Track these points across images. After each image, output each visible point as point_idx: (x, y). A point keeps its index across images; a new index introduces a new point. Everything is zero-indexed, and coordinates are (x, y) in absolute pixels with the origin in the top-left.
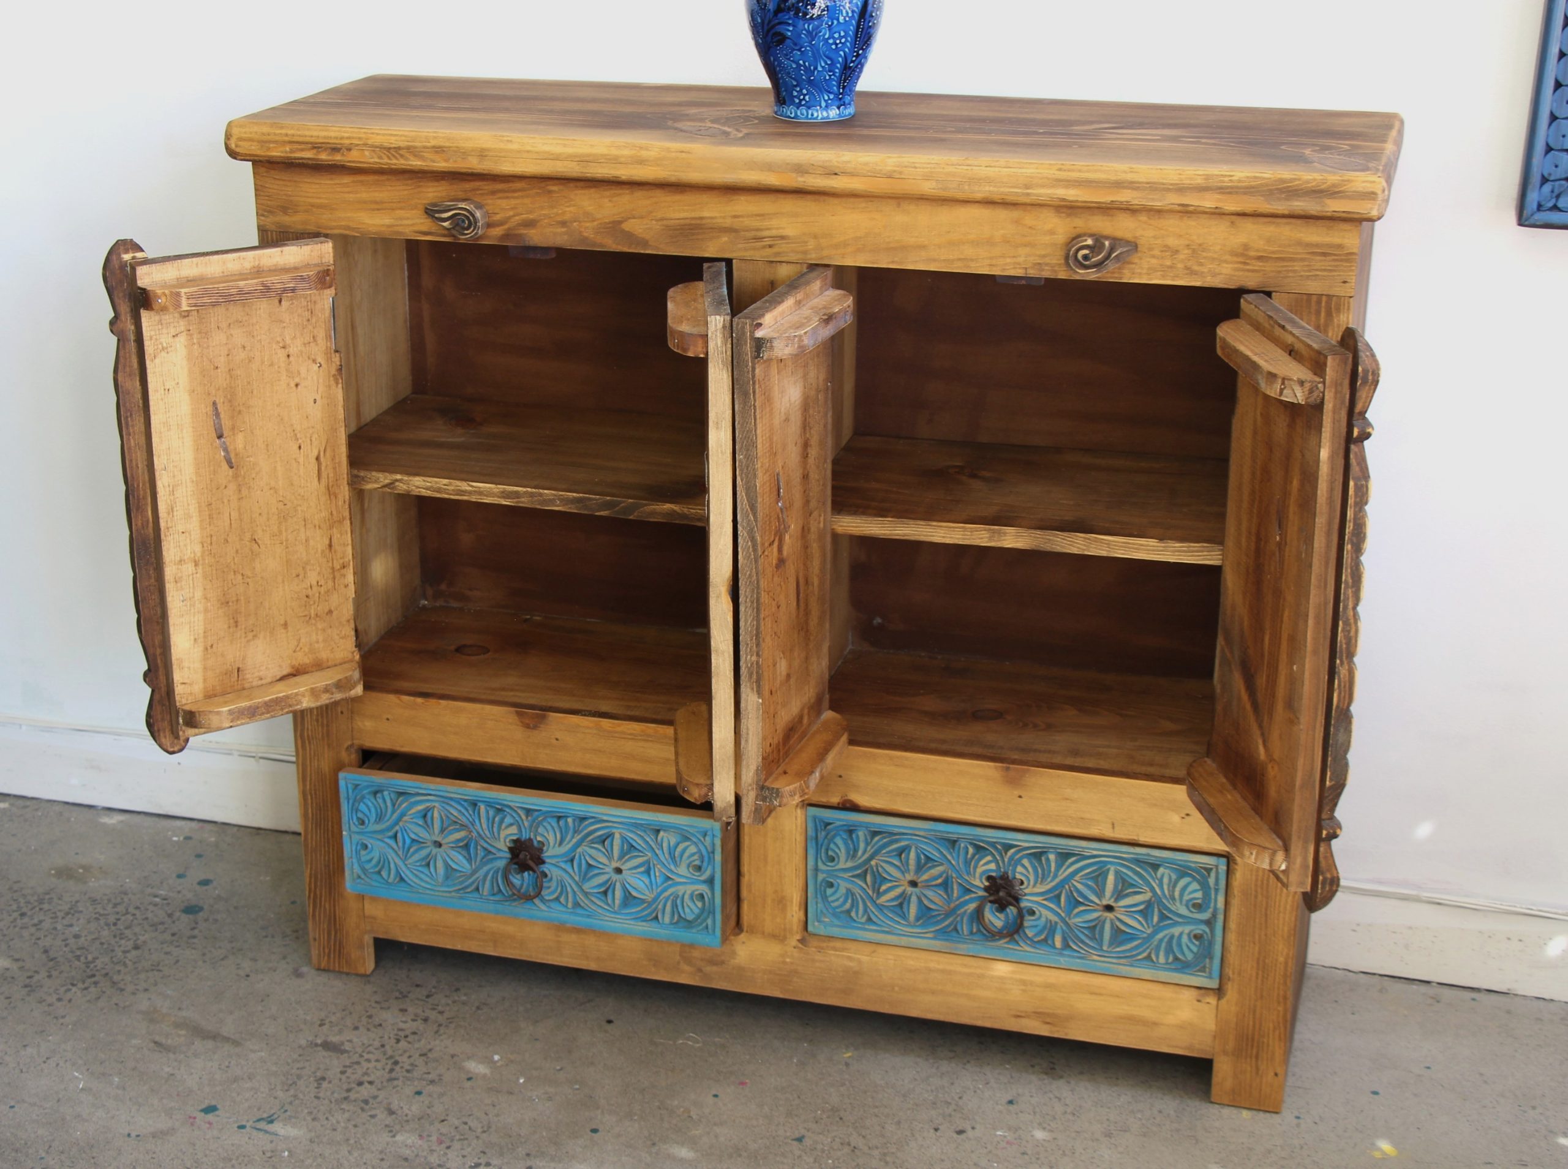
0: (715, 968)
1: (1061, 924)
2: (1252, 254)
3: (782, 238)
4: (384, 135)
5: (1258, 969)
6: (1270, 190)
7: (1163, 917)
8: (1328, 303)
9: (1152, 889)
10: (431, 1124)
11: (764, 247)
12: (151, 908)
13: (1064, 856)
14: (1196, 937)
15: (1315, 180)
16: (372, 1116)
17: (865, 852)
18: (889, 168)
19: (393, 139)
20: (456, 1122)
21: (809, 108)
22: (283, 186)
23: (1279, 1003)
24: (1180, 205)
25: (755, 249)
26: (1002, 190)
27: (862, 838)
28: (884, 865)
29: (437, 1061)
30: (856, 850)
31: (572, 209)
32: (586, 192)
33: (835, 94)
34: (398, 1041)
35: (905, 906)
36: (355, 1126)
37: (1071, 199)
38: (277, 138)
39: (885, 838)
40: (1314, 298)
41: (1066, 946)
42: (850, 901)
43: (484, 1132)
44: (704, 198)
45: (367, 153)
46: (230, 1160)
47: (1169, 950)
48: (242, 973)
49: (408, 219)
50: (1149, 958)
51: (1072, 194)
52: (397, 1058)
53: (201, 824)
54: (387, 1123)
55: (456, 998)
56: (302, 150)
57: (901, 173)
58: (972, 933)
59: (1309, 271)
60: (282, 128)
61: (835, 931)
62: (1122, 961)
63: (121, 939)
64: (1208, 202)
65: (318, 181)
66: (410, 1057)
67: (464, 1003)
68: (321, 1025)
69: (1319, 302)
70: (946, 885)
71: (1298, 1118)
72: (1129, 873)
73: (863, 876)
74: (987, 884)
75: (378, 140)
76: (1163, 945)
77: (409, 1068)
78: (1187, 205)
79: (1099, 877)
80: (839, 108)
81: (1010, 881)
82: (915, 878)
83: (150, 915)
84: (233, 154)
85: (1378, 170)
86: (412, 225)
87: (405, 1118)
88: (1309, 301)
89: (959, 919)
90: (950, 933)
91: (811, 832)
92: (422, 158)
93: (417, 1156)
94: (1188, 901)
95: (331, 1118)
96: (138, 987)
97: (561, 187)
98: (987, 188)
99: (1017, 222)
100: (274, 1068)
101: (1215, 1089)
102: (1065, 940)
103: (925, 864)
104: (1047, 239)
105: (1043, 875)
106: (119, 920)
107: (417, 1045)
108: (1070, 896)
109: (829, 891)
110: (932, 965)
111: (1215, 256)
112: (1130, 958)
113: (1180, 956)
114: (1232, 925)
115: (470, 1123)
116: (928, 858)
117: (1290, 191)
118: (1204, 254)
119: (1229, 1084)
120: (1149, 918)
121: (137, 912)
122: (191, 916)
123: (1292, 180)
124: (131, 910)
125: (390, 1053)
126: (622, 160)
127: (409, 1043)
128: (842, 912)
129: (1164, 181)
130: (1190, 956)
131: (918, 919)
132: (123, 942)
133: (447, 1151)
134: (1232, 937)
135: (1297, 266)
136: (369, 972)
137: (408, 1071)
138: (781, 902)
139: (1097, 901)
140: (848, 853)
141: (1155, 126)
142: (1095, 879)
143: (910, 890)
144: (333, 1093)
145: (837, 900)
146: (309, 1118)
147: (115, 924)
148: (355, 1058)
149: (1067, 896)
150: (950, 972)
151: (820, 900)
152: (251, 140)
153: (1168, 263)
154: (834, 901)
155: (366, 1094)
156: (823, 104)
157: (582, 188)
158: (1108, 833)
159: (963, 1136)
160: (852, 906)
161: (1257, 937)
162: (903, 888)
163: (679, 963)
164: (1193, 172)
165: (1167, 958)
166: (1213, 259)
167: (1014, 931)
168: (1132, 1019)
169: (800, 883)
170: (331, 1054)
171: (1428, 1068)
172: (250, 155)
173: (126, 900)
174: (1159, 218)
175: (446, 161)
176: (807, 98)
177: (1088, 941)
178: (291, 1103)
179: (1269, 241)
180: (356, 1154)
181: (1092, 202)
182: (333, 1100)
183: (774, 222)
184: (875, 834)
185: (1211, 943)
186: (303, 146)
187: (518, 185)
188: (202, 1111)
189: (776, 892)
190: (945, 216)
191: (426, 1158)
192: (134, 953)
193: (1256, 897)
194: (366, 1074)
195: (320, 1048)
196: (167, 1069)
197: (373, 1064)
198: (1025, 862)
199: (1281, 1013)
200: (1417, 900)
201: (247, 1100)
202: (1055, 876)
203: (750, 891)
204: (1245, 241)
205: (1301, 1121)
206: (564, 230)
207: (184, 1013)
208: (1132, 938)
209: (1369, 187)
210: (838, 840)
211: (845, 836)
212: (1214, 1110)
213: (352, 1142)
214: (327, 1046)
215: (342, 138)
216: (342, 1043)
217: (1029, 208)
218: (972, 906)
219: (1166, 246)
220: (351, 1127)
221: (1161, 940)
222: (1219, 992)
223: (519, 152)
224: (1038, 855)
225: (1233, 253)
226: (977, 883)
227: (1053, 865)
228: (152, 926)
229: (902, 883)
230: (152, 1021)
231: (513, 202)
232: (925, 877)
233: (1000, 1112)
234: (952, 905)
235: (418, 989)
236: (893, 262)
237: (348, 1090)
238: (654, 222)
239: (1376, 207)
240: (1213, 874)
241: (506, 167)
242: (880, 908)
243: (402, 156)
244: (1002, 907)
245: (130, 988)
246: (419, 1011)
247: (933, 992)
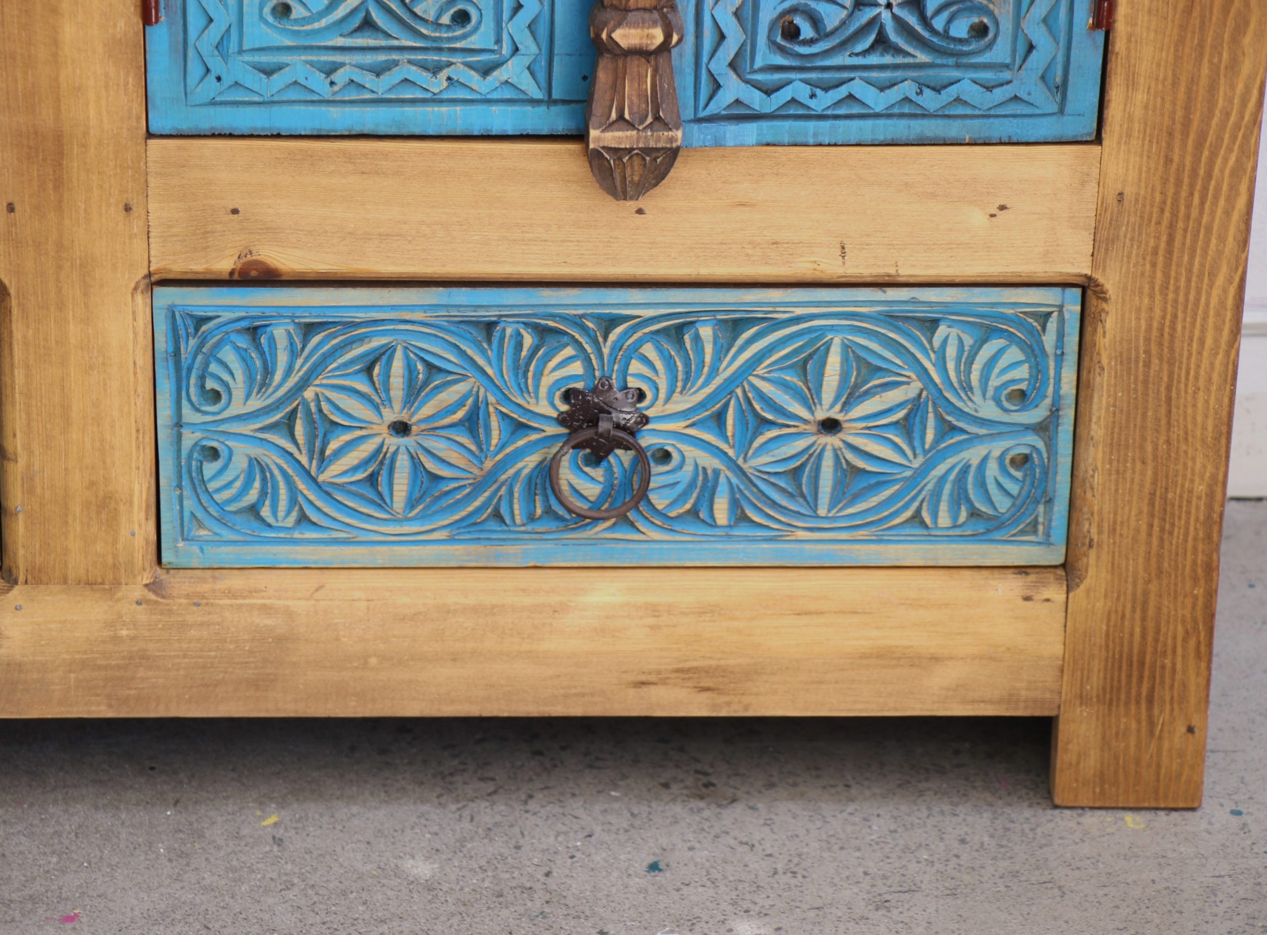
1: (726, 473)
5: (1152, 516)
7: (947, 429)
9: (923, 374)
13: (733, 327)
14: (1017, 461)
17: (289, 371)
23: (1195, 580)
27: (282, 343)
28: (333, 395)
30: (268, 372)
35: (383, 479)
39: (334, 336)
41: (742, 518)
42: (257, 484)
47: (960, 496)
50: (917, 517)
58: (532, 518)
61: (225, 554)
62: (861, 534)
70: (473, 421)
71: (1235, 811)
72: (874, 346)
73: (288, 425)
74: (564, 408)
76: (947, 488)
79: (808, 364)
81: (616, 395)
82: (404, 416)
89: (503, 491)
90: (484, 524)
91: (163, 344)
94: (998, 389)
101: (1061, 778)
102: (735, 504)
103: (427, 381)
105: (688, 373)
108: (747, 411)
109: (210, 468)
112: (877, 525)
113: (983, 508)
114: (1097, 430)
116: (433, 369)
119: (1091, 763)
120: (917, 435)
128: (240, 511)
130: (1003, 504)
131: (412, 504)
134: (1094, 455)
138: (106, 507)
139: (804, 413)
140: (250, 379)
142: (802, 368)
143: (393, 442)
145: (228, 485)
149: (741, 413)
151: (188, 490)
154: (219, 490)
158: (833, 269)
160: (263, 493)
161: (1149, 448)
162: (377, 440)
165: (955, 517)
167: (627, 500)
169: (141, 458)
177: (784, 502)
184: (309, 329)
185: (1048, 471)
189: (92, 484)
193: (1147, 364)
198: (648, 350)
199: (1200, 602)
202: (714, 371)
203: (29, 491)
208: (881, 482)
210: (227, 353)
211: (243, 342)
212: (1060, 822)
218: (531, 461)
221: (942, 479)
222: (1068, 571)
224: (676, 332)
226: (543, 408)
227: (709, 349)
229: (376, 429)
232: (427, 410)
234: (488, 464)
240: (1052, 325)
242: (327, 490)
244: (598, 454)
247: (455, 657)
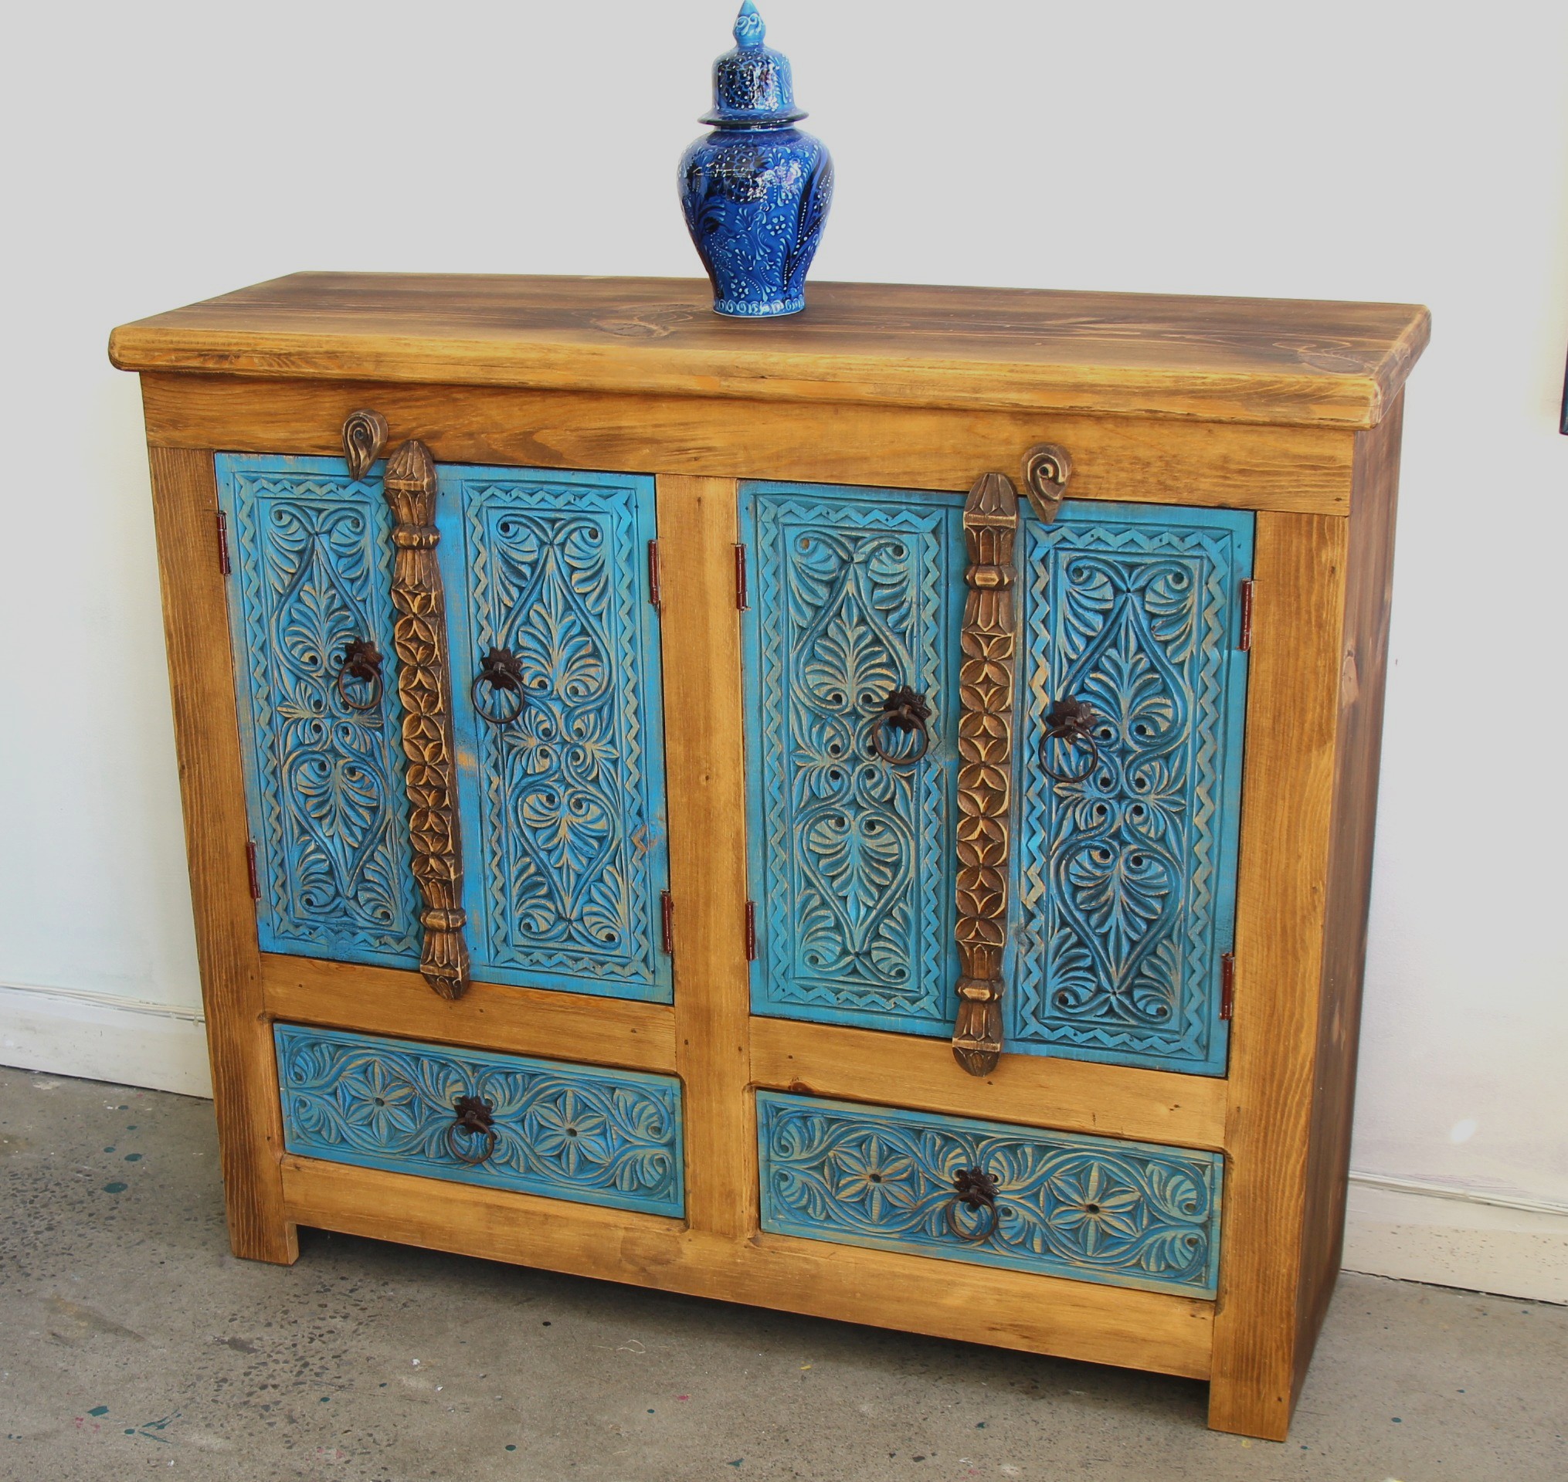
0: (659, 1268)
1: (1039, 1226)
2: (1233, 467)
3: (709, 449)
4: (273, 340)
5: (1258, 1281)
6: (1248, 394)
7: (1153, 1220)
8: (1321, 524)
9: (1141, 1188)
10: (333, 1434)
11: (689, 460)
12: (72, 1184)
13: (1042, 1149)
14: (1190, 1242)
15: (1298, 382)
16: (271, 1424)
17: (821, 1142)
18: (821, 370)
19: (283, 345)
20: (361, 1434)
21: (749, 302)
22: (173, 398)
23: (1282, 1320)
24: (1147, 411)
25: (679, 462)
26: (948, 394)
27: (818, 1126)
28: (843, 1156)
29: (351, 1364)
30: (811, 1140)
31: (479, 419)
32: (494, 399)
33: (778, 287)
34: (312, 1340)
35: (867, 1202)
36: (251, 1435)
37: (1025, 404)
38: (162, 346)
39: (842, 1126)
40: (1305, 518)
41: (1047, 1250)
42: (806, 1196)
43: (389, 1445)
44: (623, 405)
45: (256, 360)
46: (112, 1468)
47: (1161, 1256)
48: (157, 1260)
49: (304, 432)
50: (1138, 1265)
51: (1026, 399)
52: (308, 1359)
53: (140, 1092)
54: (286, 1432)
55: (383, 1294)
56: (188, 358)
57: (834, 375)
58: (941, 1235)
59: (1299, 486)
60: (167, 334)
61: (791, 1229)
62: (1109, 1268)
63: (36, 1218)
64: (1179, 408)
65: (208, 392)
66: (322, 1358)
67: (390, 1300)
68: (231, 1320)
69: (1310, 523)
70: (911, 1180)
71: (1304, 1448)
72: (1115, 1170)
73: (820, 1168)
74: (957, 1179)
75: (267, 346)
76: (1155, 1251)
77: (319, 1371)
78: (1156, 411)
79: (1081, 1174)
80: (783, 302)
81: (984, 1177)
82: (877, 1172)
83: (69, 1192)
84: (117, 364)
85: (1372, 371)
86: (309, 439)
87: (306, 1427)
88: (1298, 521)
89: (927, 1218)
90: (917, 1233)
91: (761, 1119)
92: (315, 365)
93: (312, 1470)
94: (1180, 1202)
95: (225, 1424)
96: (45, 1272)
97: (467, 395)
98: (931, 393)
99: (969, 430)
100: (174, 1367)
101: (1211, 1414)
102: (1044, 1243)
103: (889, 1156)
104: (1002, 450)
105: (1019, 1170)
106: (36, 1197)
107: (331, 1346)
108: (1050, 1195)
109: (783, 1185)
110: (897, 1270)
111: (1191, 469)
112: (1117, 1264)
113: (1173, 1264)
114: (1229, 1232)
115: (376, 1436)
116: (891, 1150)
117: (1270, 396)
118: (1179, 467)
119: (1227, 1409)
120: (1138, 1220)
121: (57, 1189)
122: (112, 1195)
123: (1271, 383)
124: (51, 1186)
125: (301, 1353)
126: (529, 363)
127: (324, 1342)
128: (798, 1209)
129: (1129, 384)
130: (1184, 1264)
131: (881, 1218)
132: (37, 1221)
133: (345, 1466)
134: (1228, 1244)
135: (1284, 481)
136: (291, 1262)
137: (317, 1374)
138: (730, 1196)
139: (1079, 1200)
140: (803, 1142)
141: (1139, 320)
142: (1077, 1176)
143: (872, 1185)
144: (233, 1397)
145: (792, 1194)
146: (203, 1424)
147: (32, 1202)
148: (263, 1358)
149: (1047, 1195)
150: (915, 1278)
151: (773, 1195)
152: (135, 348)
153: (1139, 477)
154: (788, 1196)
155: (268, 1399)
156: (765, 298)
157: (490, 395)
158: (1089, 1126)
159: (920, 1464)
160: (809, 1201)
161: (1256, 1245)
162: (864, 1182)
163: (620, 1261)
164: (1162, 373)
165: (1159, 1266)
166: (1190, 473)
167: (989, 1232)
168: (1118, 1335)
169: (751, 1174)
170: (237, 1352)
171: (1462, 1391)
172: (135, 365)
173: (47, 1175)
174: (1127, 426)
175: (340, 367)
176: (746, 290)
177: (1070, 1245)
178: (186, 1407)
179: (1251, 452)
180: (246, 1466)
181: (1048, 408)
182: (232, 1405)
183: (699, 432)
184: (831, 1121)
185: (1207, 1249)
186: (189, 354)
187: (419, 393)
188: (90, 1412)
189: (723, 1184)
190: (889, 424)
191: (321, 1472)
192: (47, 1234)
193: (1255, 1200)
194: (271, 1376)
195: (227, 1346)
196: (61, 1365)
197: (282, 1365)
198: (999, 1155)
199: (1284, 1332)
200: (1465, 1199)
201: (140, 1401)
202: (1033, 1172)
203: (695, 1183)
204: (1225, 452)
205: (1307, 1451)
206: (471, 442)
207: (89, 1303)
208: (1120, 1242)
209: (1359, 392)
210: (791, 1128)
211: (799, 1124)
212: (1210, 1437)
213: (244, 1452)
214: (236, 1344)
215: (229, 344)
216: (251, 1342)
217: (981, 414)
218: (941, 1204)
219: (1135, 458)
220: (246, 1435)
221: (1152, 1245)
222: (1216, 1305)
223: (417, 356)
224: (1013, 1148)
225: (1212, 466)
226: (946, 1178)
227: (1030, 1159)
228: (70, 1204)
229: (863, 1177)
230: (54, 1310)
231: (415, 412)
232: (888, 1171)
233: (968, 1436)
234: (919, 1203)
235: (343, 1282)
236: (832, 476)
237: (250, 1394)
238: (568, 433)
239: (1369, 414)
240: (1208, 1172)
241: (404, 374)
242: (840, 1204)
243: (293, 363)
244: (974, 1207)
245: (37, 1273)
246: (340, 1307)
247: (899, 1300)
